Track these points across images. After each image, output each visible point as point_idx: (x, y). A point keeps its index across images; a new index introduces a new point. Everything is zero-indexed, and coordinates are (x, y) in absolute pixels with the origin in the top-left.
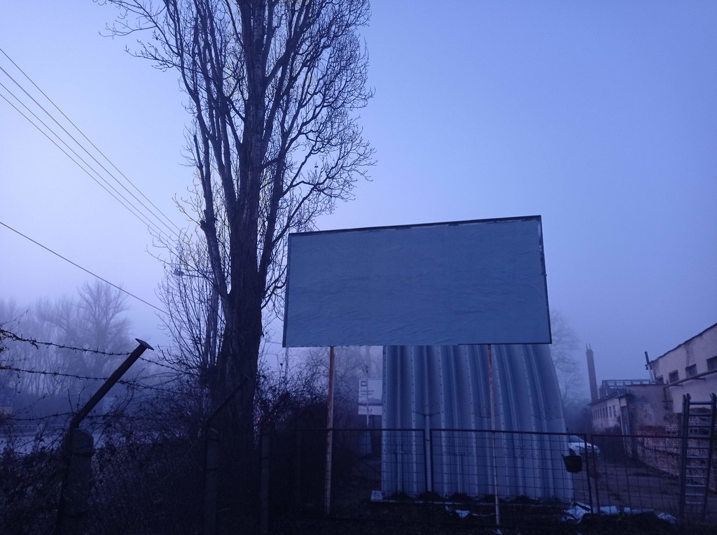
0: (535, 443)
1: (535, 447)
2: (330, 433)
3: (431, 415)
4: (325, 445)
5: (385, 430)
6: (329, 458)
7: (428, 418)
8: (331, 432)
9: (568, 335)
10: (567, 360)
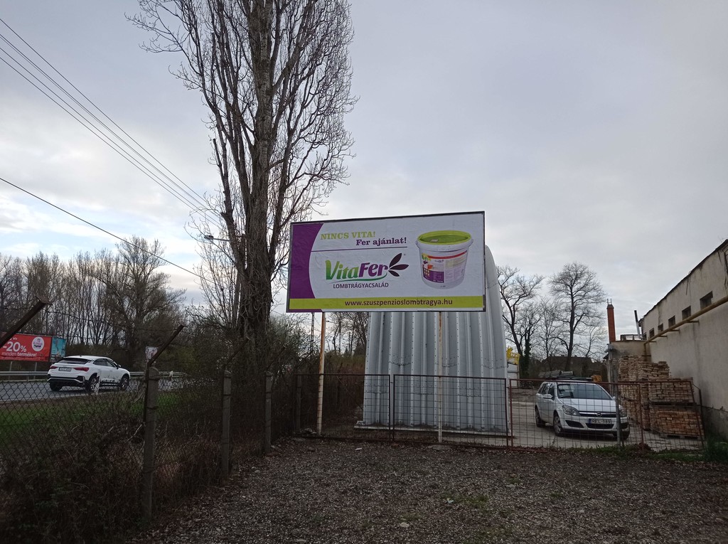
2: (322, 377)
3: (405, 365)
5: (367, 375)
7: (402, 367)
9: (594, 289)
10: (592, 315)
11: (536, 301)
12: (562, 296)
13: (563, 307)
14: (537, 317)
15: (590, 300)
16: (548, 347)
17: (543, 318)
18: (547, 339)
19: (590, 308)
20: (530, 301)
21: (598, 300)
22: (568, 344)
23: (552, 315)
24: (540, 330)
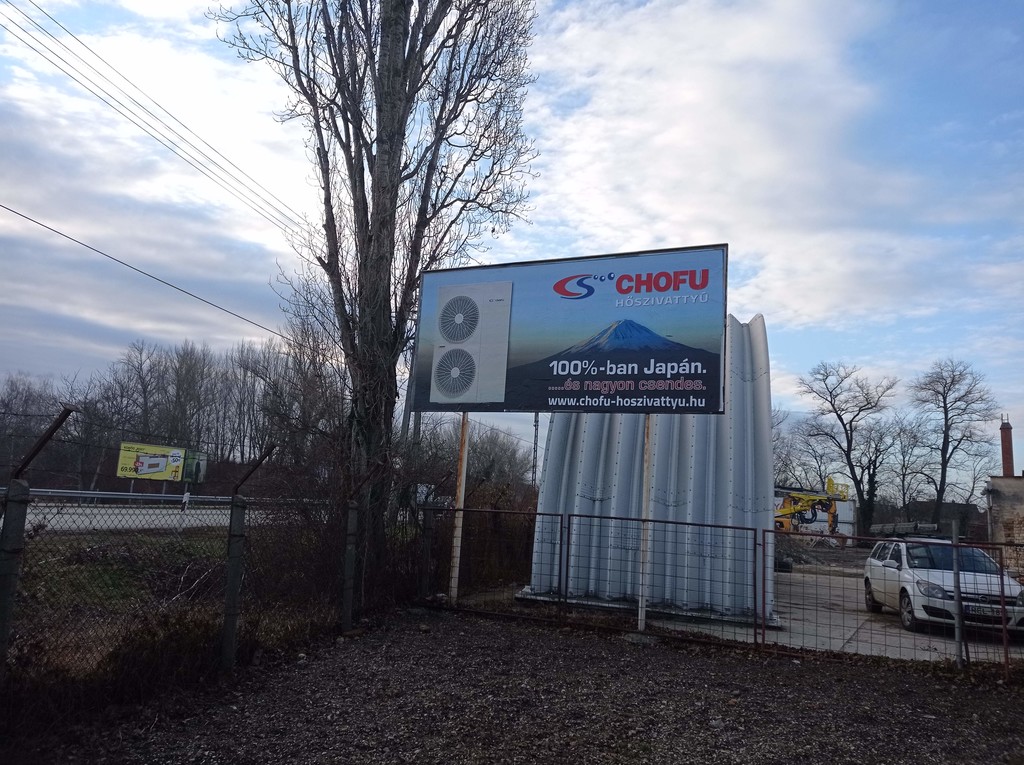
0: (729, 539)
1: (729, 545)
2: (460, 514)
3: (602, 501)
4: (453, 527)
5: (540, 514)
6: (457, 542)
7: (597, 503)
8: (462, 512)
9: (981, 399)
10: (976, 439)
11: (886, 417)
12: (929, 410)
13: (931, 426)
14: (888, 440)
15: (974, 416)
16: (906, 487)
17: (899, 442)
18: (904, 475)
19: (975, 428)
20: (877, 415)
21: (987, 416)
22: (938, 483)
23: (912, 437)
24: (893, 459)
